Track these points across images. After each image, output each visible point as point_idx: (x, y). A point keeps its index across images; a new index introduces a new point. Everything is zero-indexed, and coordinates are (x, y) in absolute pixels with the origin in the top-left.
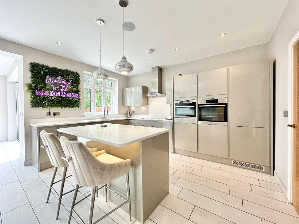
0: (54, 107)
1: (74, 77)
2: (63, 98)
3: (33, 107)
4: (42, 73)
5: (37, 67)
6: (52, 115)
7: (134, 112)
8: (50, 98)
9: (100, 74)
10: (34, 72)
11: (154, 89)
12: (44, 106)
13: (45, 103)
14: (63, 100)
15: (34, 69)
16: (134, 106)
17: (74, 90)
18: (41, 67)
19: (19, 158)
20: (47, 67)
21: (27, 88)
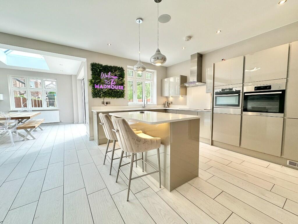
0: (106, 97)
1: (120, 72)
2: (113, 90)
3: (93, 97)
4: (98, 70)
5: (95, 66)
6: (105, 104)
7: (172, 103)
8: (104, 91)
9: (139, 68)
10: (93, 71)
11: (193, 78)
12: (100, 97)
13: (101, 94)
14: (112, 92)
15: (93, 68)
16: (172, 97)
17: (120, 82)
18: (98, 66)
19: (86, 135)
20: (101, 65)
21: (89, 83)
